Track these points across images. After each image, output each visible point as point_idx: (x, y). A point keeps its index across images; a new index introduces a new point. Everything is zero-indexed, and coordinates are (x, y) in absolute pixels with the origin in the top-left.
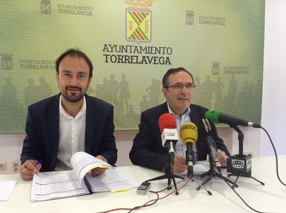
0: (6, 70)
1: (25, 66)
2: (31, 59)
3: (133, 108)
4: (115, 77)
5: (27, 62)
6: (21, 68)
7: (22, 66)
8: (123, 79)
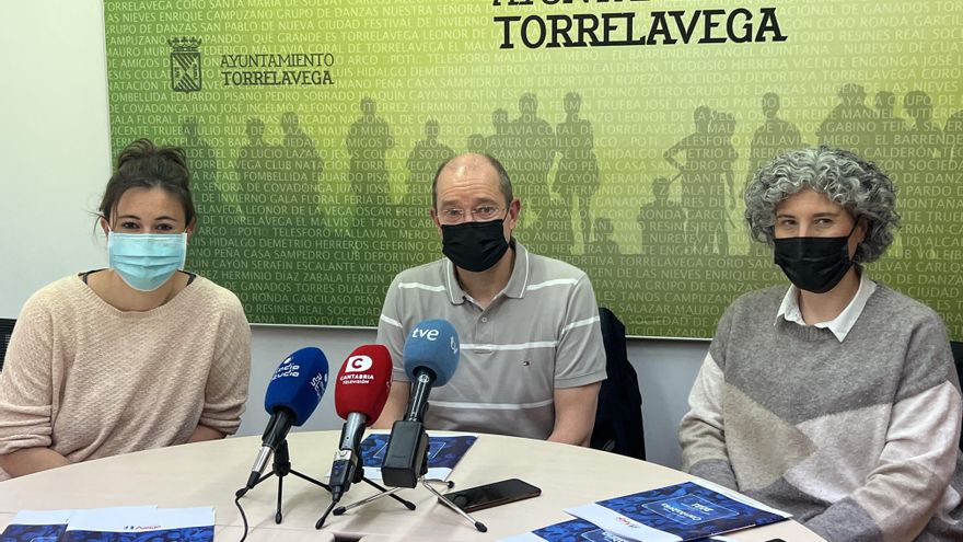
0: (183, 94)
1: (237, 76)
2: (255, 51)
3: (610, 229)
4: (541, 106)
5: (243, 62)
6: (227, 84)
7: (230, 77)
8: (572, 112)
